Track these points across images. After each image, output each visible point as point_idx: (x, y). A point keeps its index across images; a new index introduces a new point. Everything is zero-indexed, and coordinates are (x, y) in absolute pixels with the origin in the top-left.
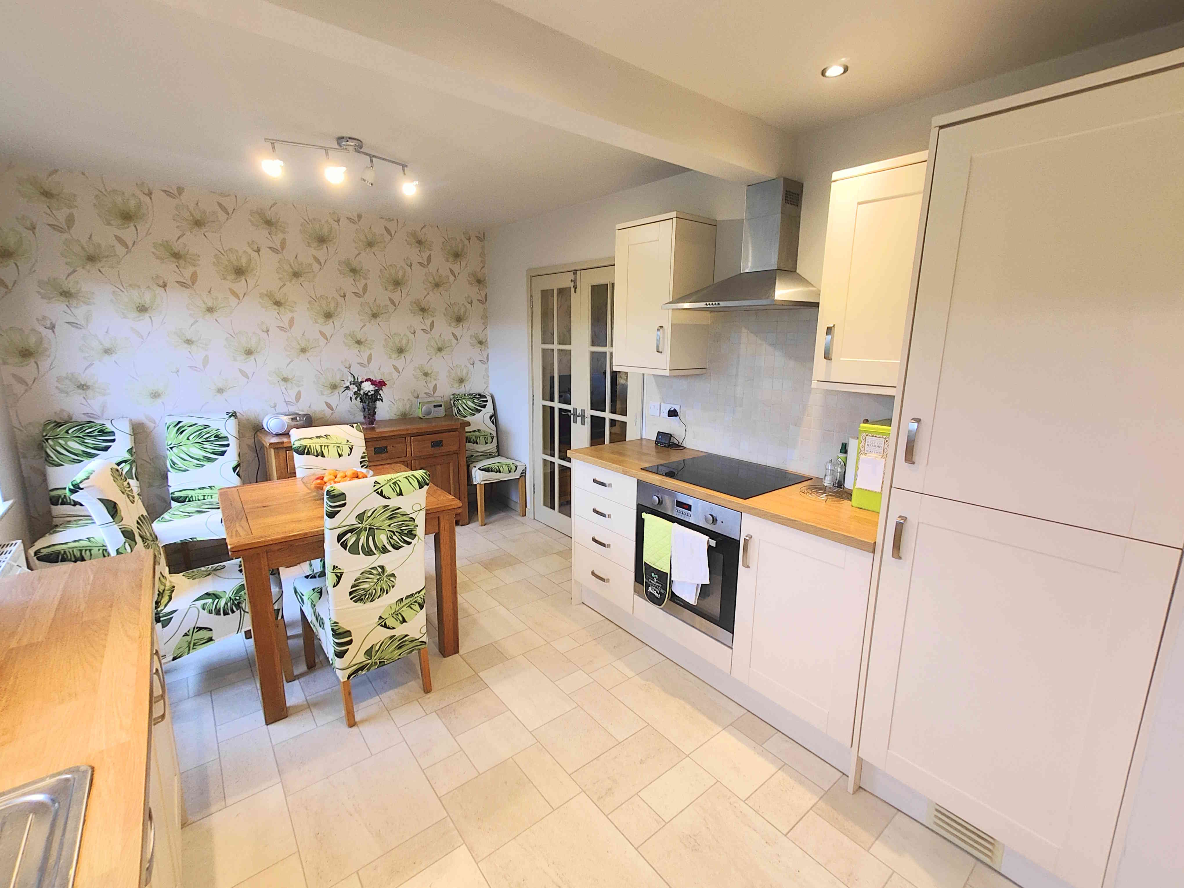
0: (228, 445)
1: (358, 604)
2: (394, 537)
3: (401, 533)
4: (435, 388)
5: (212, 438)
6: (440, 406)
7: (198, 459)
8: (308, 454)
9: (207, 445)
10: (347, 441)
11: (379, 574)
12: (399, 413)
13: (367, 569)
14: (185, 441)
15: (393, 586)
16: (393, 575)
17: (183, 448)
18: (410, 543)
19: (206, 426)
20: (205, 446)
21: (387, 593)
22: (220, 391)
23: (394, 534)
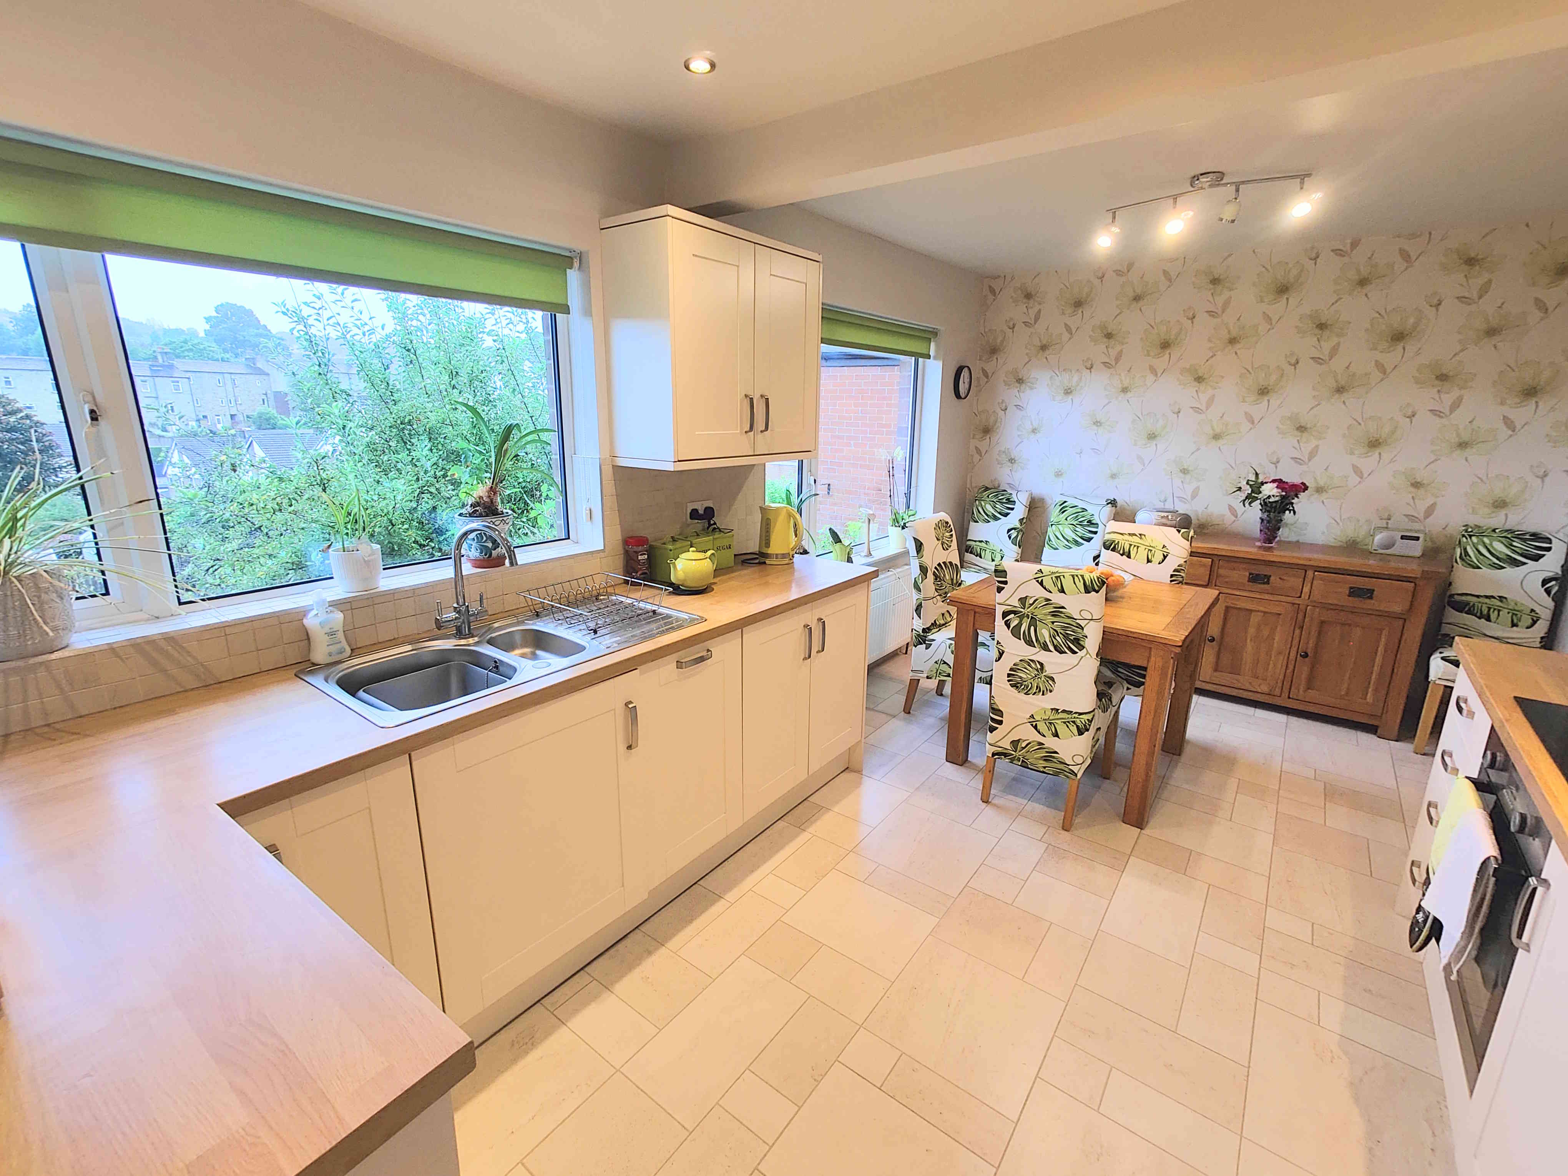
0: (1095, 533)
1: (1013, 689)
2: (1057, 638)
3: (1066, 636)
4: (1430, 511)
5: (1085, 523)
6: (1417, 539)
7: (1067, 541)
8: (1113, 550)
9: (1079, 529)
10: (1164, 547)
11: (1037, 670)
12: (1344, 539)
13: (1026, 658)
14: (1063, 521)
15: (1051, 691)
16: (1052, 679)
17: (1060, 527)
18: (1076, 653)
19: (1084, 510)
20: (1077, 529)
21: (1043, 694)
22: (1113, 476)
23: (1058, 635)
